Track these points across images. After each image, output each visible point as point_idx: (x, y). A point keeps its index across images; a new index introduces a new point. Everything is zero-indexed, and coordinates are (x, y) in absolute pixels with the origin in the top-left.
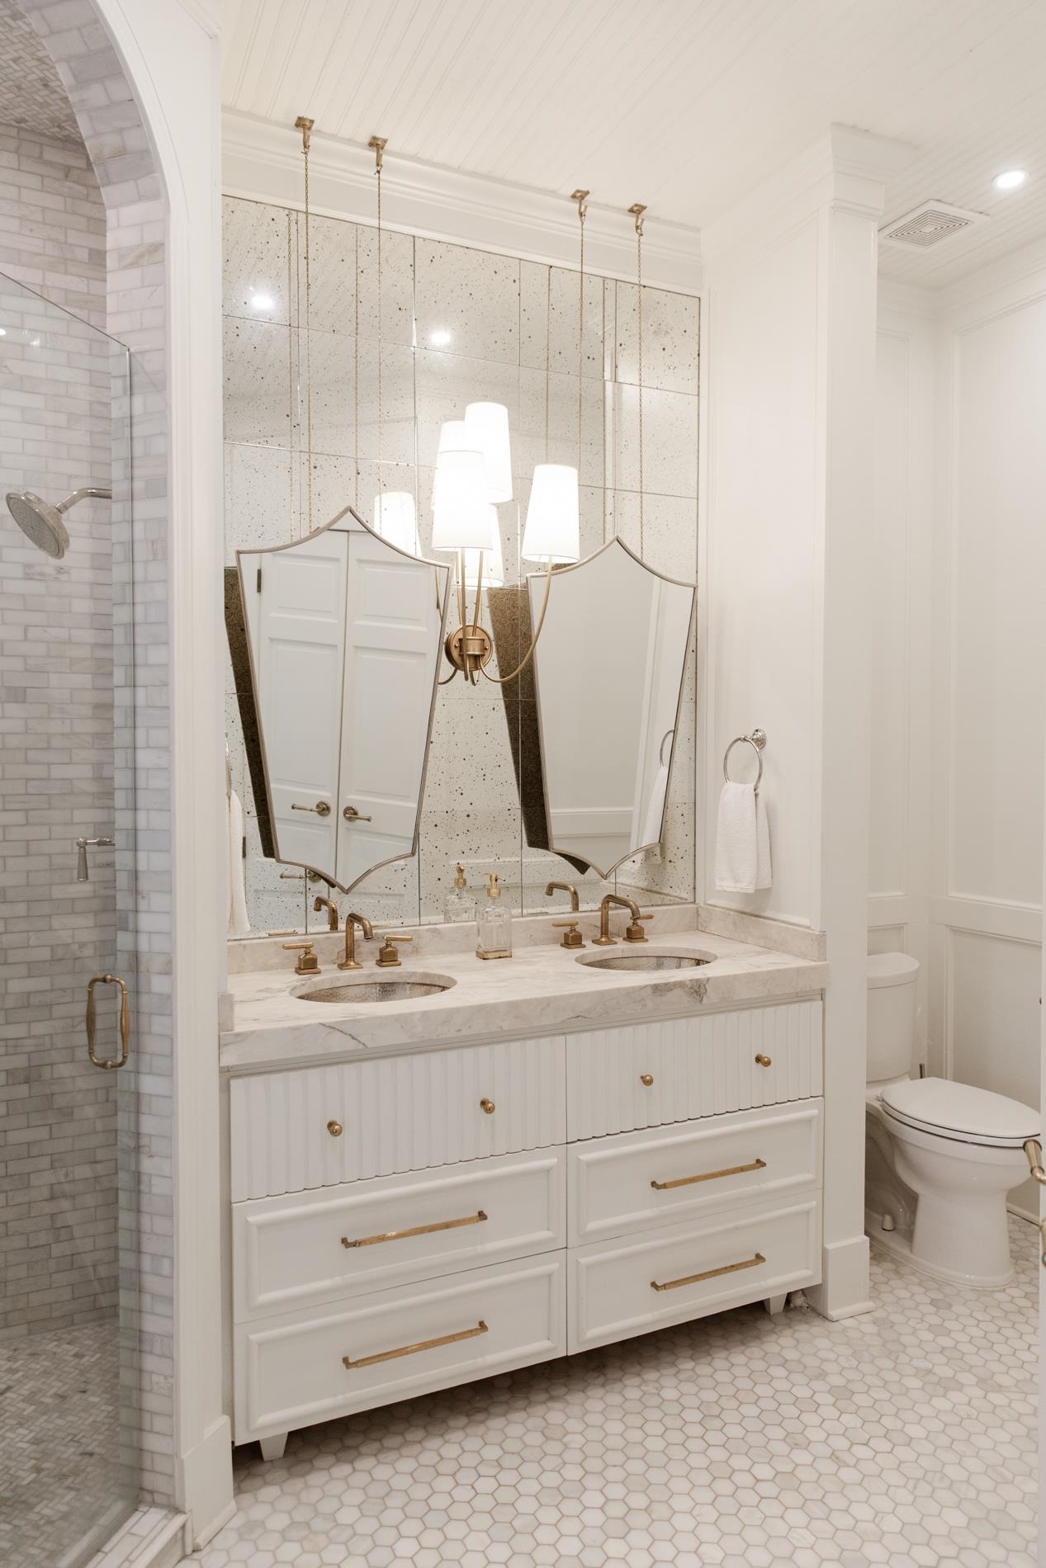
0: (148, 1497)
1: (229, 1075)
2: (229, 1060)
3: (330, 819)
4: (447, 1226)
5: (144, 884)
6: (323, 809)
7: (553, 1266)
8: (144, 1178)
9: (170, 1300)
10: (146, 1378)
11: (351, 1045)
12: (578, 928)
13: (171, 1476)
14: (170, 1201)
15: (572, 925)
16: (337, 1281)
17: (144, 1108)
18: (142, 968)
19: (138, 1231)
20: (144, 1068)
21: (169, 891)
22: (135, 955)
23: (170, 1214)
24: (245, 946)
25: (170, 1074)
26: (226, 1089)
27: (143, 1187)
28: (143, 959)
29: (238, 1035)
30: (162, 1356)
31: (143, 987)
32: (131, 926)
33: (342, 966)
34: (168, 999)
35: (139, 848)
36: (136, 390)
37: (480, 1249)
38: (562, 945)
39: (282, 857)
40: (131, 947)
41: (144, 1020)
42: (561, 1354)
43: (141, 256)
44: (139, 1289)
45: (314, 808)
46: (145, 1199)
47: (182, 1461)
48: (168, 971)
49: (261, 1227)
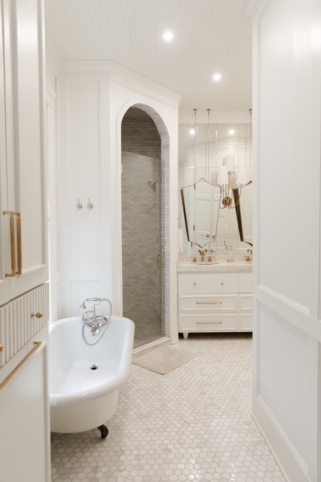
0: (166, 335)
1: (178, 273)
2: (178, 270)
3: (209, 238)
4: (214, 303)
5: (165, 242)
6: (208, 236)
7: (235, 315)
8: (165, 286)
9: (169, 305)
10: (165, 317)
11: (198, 270)
12: (249, 257)
13: (169, 332)
14: (169, 290)
15: (248, 257)
16: (195, 309)
17: (165, 276)
18: (165, 254)
19: (164, 295)
20: (165, 269)
21: (169, 242)
22: (164, 252)
23: (169, 292)
24: (184, 257)
25: (169, 271)
26: (178, 275)
27: (165, 288)
28: (165, 253)
29: (179, 267)
30: (168, 314)
31: (165, 257)
32: (164, 248)
33: (201, 261)
34: (169, 259)
35: (165, 236)
36: (165, 167)
37: (221, 309)
38: (246, 261)
39: (190, 241)
40: (164, 251)
41: (165, 262)
42: (237, 331)
43: (166, 147)
44: (164, 303)
45: (206, 236)
46: (165, 289)
47: (170, 330)
48: (169, 255)
49: (183, 298)
